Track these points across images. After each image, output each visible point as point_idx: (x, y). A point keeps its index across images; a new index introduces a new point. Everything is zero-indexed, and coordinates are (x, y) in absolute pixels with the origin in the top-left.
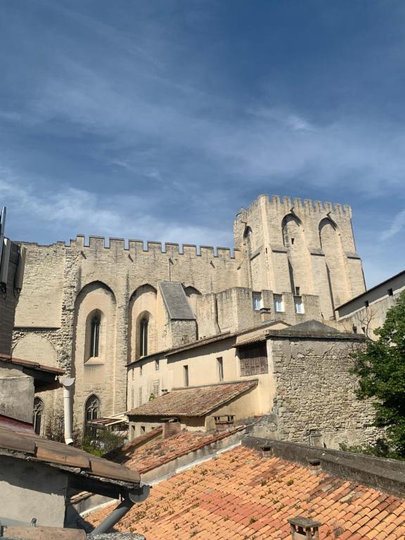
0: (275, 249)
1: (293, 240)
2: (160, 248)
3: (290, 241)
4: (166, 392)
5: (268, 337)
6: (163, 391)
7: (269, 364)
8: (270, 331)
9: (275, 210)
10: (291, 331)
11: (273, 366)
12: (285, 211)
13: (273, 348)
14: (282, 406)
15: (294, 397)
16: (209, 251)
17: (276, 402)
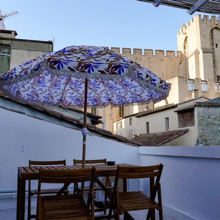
0: (204, 51)
1: (217, 45)
2: (130, 52)
3: (215, 46)
4: (136, 136)
5: (195, 106)
6: (134, 135)
7: (195, 121)
8: (197, 103)
9: (205, 25)
10: (209, 103)
11: (197, 122)
12: (212, 26)
13: (198, 112)
14: (201, 143)
15: (209, 139)
16: (161, 53)
17: (198, 141)
